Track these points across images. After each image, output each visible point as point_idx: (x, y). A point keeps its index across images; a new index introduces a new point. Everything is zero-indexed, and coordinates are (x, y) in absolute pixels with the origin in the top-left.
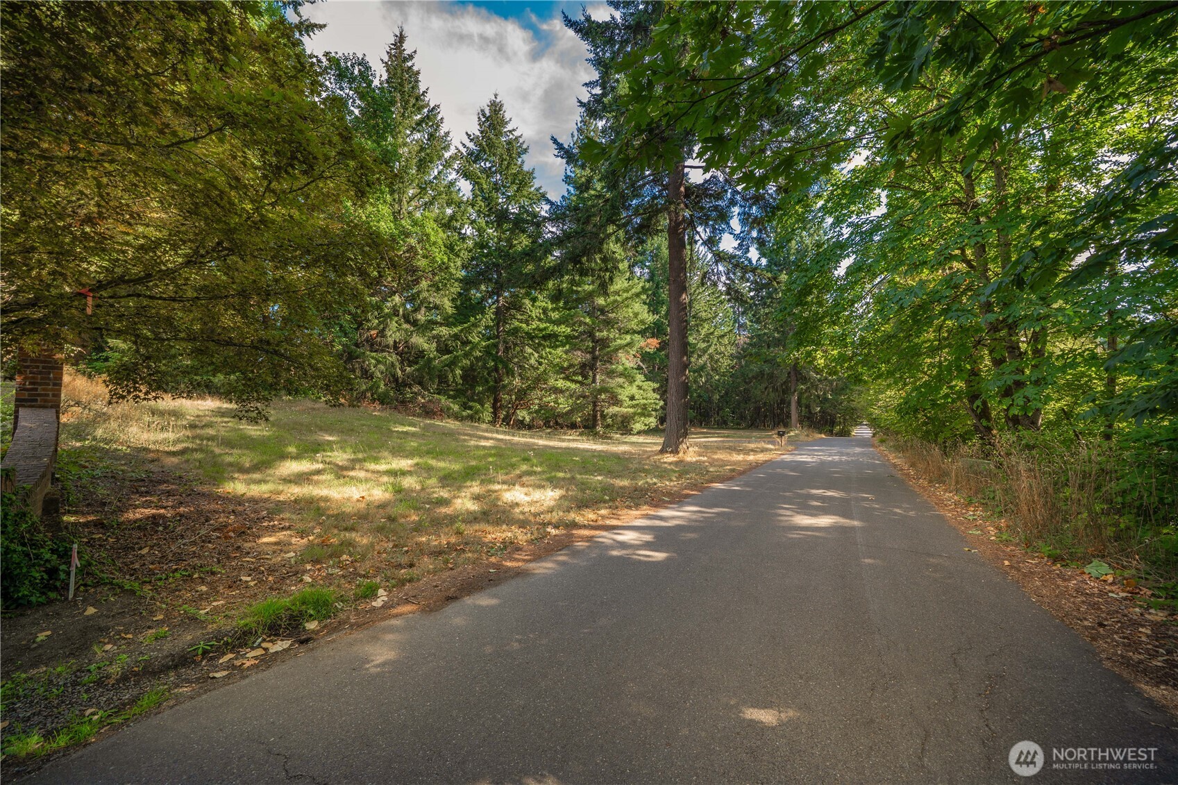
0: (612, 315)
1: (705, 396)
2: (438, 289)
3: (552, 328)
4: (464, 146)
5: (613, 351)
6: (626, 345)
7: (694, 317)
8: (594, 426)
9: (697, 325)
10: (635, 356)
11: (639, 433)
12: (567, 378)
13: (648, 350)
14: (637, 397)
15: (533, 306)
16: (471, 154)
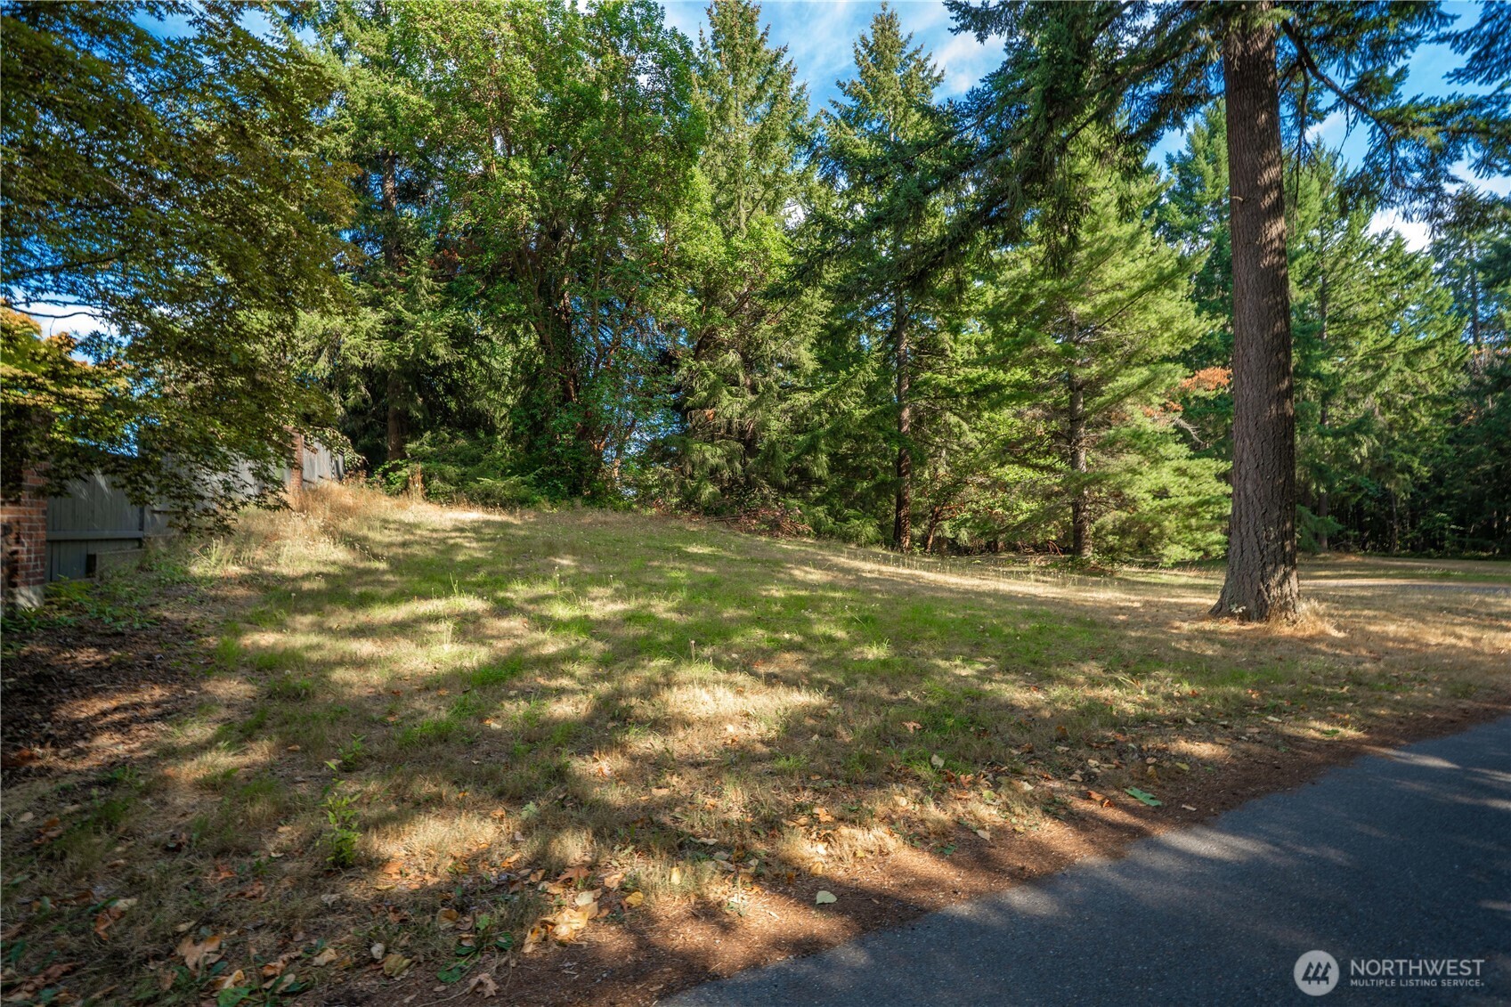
0: (1111, 333)
1: (1372, 488)
2: (788, 334)
3: (992, 375)
4: (835, 104)
5: (1111, 402)
6: (1140, 387)
7: (1333, 320)
8: (1077, 550)
9: (1344, 336)
10: (1165, 408)
11: (1181, 565)
12: (1023, 463)
13: (1201, 393)
14: (1173, 491)
15: (956, 341)
16: (846, 116)
